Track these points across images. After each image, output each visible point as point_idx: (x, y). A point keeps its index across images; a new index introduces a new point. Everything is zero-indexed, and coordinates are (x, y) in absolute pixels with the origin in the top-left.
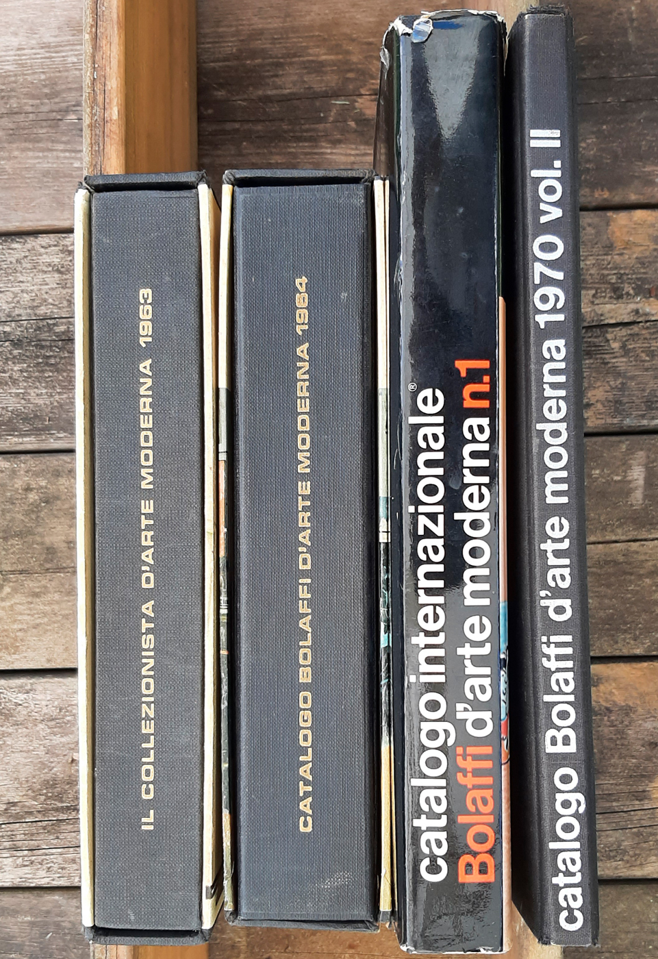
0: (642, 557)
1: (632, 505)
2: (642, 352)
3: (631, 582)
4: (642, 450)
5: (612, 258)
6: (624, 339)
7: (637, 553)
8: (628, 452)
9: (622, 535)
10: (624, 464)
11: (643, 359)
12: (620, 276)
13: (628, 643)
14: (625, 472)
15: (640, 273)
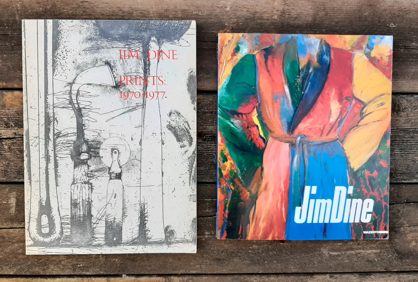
0: (14, 235)
1: (10, 214)
2: (17, 150)
3: (10, 245)
4: (14, 191)
5: (5, 111)
6: (10, 145)
7: (12, 233)
8: (9, 192)
9: (6, 226)
10: (7, 197)
11: (17, 153)
12: (8, 119)
13: (7, 270)
14: (8, 200)
15: (17, 118)
